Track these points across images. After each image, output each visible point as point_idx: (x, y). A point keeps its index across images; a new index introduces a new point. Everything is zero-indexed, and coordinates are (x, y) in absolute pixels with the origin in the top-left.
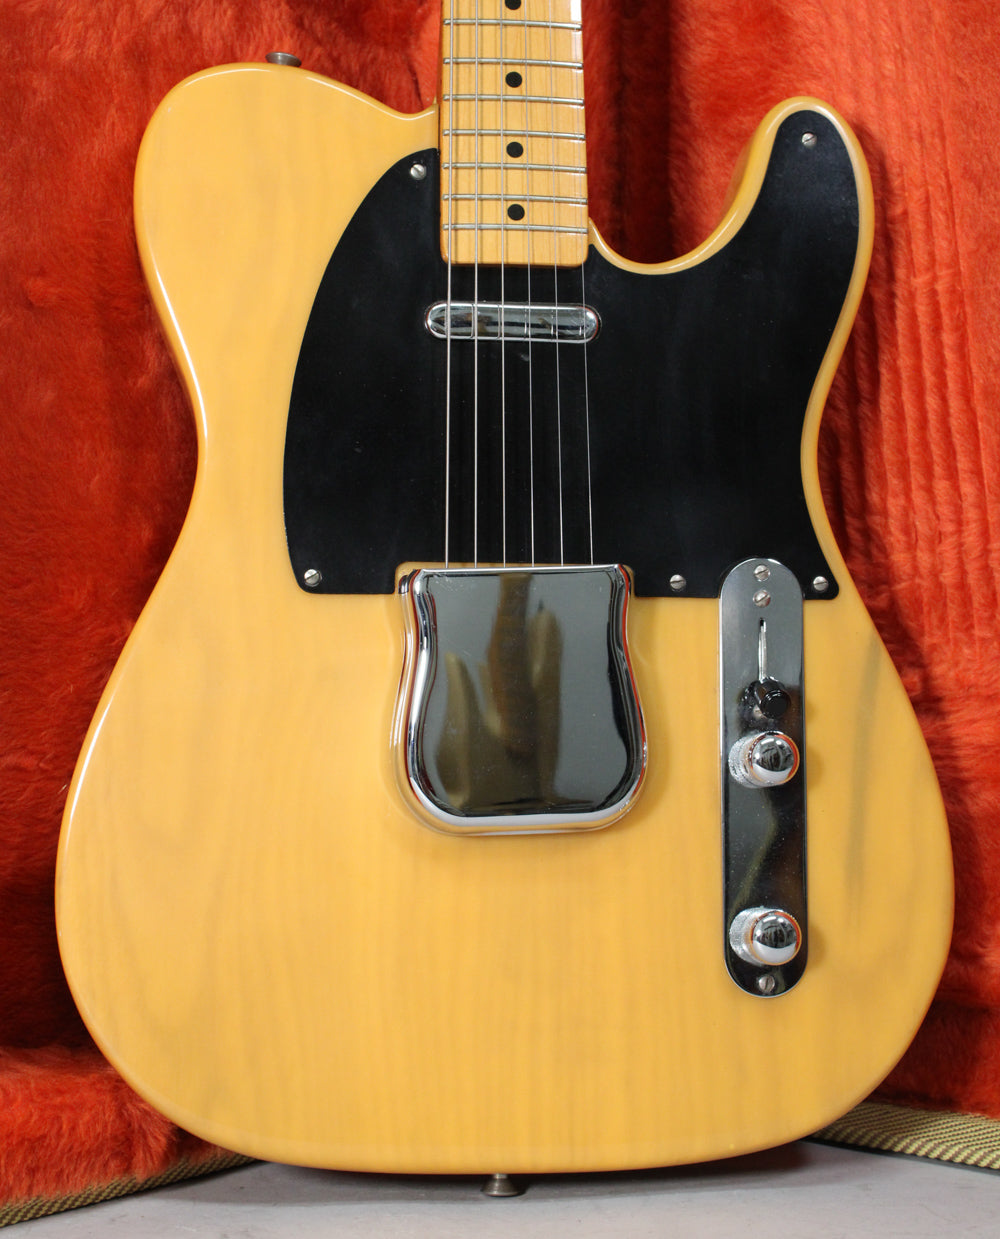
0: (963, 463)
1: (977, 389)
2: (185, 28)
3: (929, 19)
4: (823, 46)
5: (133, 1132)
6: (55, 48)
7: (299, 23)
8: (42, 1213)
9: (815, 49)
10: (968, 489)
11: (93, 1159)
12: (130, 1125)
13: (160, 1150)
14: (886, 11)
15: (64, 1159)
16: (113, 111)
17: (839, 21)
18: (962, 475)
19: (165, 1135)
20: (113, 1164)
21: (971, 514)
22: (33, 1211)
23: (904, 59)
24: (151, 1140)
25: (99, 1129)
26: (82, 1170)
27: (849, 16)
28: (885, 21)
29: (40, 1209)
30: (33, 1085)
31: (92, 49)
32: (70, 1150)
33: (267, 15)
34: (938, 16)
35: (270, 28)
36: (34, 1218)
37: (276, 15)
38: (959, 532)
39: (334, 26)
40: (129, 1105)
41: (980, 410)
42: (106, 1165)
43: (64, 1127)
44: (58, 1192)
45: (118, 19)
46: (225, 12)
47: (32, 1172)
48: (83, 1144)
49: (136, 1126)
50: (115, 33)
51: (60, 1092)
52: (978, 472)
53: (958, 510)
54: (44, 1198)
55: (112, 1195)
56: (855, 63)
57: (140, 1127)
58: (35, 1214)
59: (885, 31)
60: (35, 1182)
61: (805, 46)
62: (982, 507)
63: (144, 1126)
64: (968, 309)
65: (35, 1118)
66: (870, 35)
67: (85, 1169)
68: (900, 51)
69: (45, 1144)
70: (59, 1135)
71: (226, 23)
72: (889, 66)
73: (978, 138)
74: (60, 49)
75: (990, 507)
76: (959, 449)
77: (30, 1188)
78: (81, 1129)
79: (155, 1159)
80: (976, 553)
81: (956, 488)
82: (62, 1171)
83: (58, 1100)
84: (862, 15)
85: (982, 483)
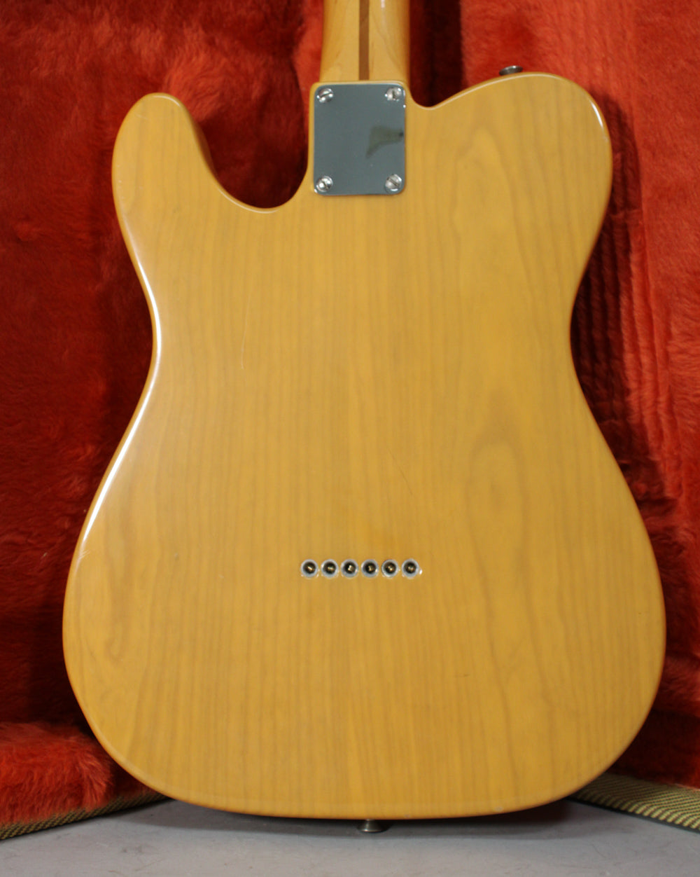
0: (642, 342)
1: (652, 293)
2: (129, 50)
3: (624, 37)
4: (556, 55)
5: (83, 780)
6: (36, 69)
7: (211, 42)
8: (22, 832)
9: (551, 57)
10: (645, 360)
11: (55, 799)
12: (81, 776)
13: (101, 792)
14: (597, 31)
15: (35, 799)
16: (77, 108)
17: (567, 38)
18: (642, 350)
19: (106, 783)
20: (69, 801)
21: (648, 376)
22: (16, 831)
23: (608, 65)
24: (96, 786)
25: (59, 779)
26: (47, 805)
27: (573, 34)
28: (595, 38)
29: (21, 829)
30: (14, 751)
31: (61, 69)
32: (39, 792)
33: (189, 38)
34: (630, 35)
35: (190, 48)
36: (17, 836)
37: (195, 38)
38: (640, 388)
39: (236, 42)
40: (81, 764)
41: (653, 307)
42: (65, 801)
43: (35, 778)
44: (32, 820)
45: (81, 48)
46: (158, 38)
47: (13, 807)
48: (48, 789)
49: (85, 777)
50: (78, 57)
51: (33, 756)
52: (652, 348)
53: (640, 374)
54: (23, 823)
55: (71, 820)
56: (577, 67)
57: (88, 777)
58: (18, 833)
59: (596, 45)
60: (15, 813)
61: (545, 55)
62: (654, 371)
63: (91, 776)
64: (647, 237)
65: (14, 772)
66: (587, 48)
67: (50, 805)
68: (605, 59)
69: (22, 790)
70: (31, 784)
71: (158, 44)
72: (599, 69)
73: (652, 120)
74: (39, 70)
75: (659, 371)
76: (639, 332)
77: (12, 817)
78: (47, 779)
79: (98, 797)
80: (649, 403)
81: (638, 359)
82: (33, 807)
83: (31, 761)
84: (581, 33)
85: (654, 356)
